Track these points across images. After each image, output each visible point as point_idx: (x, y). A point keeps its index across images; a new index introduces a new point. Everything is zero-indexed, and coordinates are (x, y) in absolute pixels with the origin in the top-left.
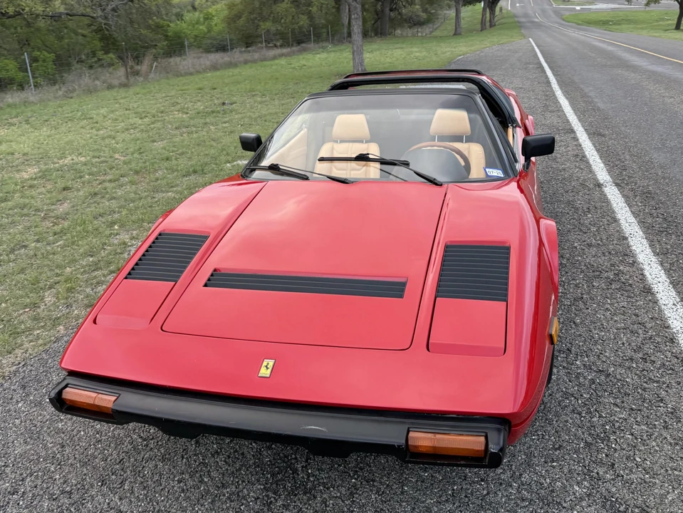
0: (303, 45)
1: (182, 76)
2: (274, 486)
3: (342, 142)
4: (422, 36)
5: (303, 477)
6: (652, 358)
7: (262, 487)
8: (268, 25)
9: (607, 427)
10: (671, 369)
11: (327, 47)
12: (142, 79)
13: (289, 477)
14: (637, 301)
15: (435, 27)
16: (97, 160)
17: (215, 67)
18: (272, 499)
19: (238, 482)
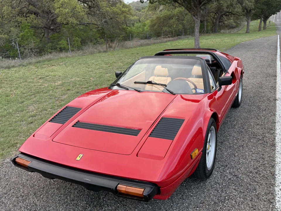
0: (179, 37)
1: (128, 48)
3: (158, 76)
4: (233, 33)
6: (260, 173)
7: (86, 203)
8: (165, 29)
9: (226, 198)
10: (267, 178)
11: (189, 37)
12: (112, 49)
13: (97, 200)
14: (266, 149)
15: (239, 29)
16: (84, 80)
17: (141, 45)
18: (87, 207)
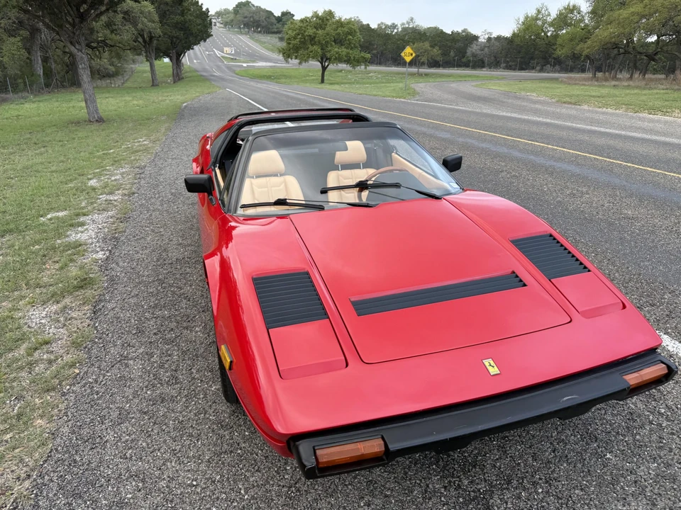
2: (446, 472)
4: (115, 87)
5: (458, 456)
11: (28, 97)
19: (415, 483)
